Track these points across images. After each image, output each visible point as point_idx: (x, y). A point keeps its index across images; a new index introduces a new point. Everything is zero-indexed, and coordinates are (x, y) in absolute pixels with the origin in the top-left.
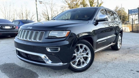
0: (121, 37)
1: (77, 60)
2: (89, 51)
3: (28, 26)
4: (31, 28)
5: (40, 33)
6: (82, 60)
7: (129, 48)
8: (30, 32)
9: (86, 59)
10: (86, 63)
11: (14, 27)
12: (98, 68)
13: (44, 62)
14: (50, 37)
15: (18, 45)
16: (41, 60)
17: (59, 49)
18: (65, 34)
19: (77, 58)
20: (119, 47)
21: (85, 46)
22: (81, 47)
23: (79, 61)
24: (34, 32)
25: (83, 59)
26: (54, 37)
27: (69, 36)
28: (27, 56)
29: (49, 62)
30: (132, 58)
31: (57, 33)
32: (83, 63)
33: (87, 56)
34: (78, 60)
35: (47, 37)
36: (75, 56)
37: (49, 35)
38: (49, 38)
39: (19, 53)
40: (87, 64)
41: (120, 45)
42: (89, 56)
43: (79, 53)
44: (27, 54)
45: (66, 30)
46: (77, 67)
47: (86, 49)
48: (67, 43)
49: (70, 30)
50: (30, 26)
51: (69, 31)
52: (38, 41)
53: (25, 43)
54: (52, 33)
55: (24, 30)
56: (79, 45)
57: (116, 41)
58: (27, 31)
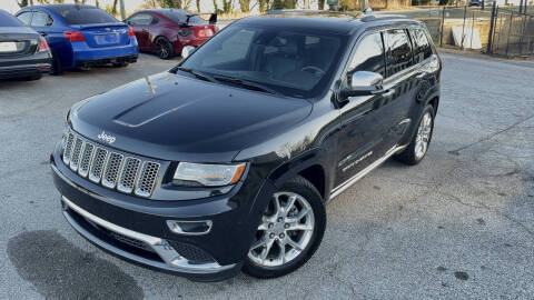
0: (433, 117)
1: (269, 244)
2: (308, 208)
4: (111, 140)
5: (143, 164)
6: (285, 240)
7: (456, 153)
9: (297, 235)
10: (298, 249)
11: (34, 42)
12: (336, 259)
14: (180, 183)
17: (209, 223)
19: (267, 236)
20: (419, 155)
21: (294, 197)
23: (276, 244)
24: (125, 159)
25: (287, 236)
26: (194, 184)
31: (201, 171)
32: (288, 248)
33: (301, 227)
34: (272, 241)
36: (262, 232)
40: (299, 253)
41: (425, 144)
42: (309, 227)
43: (274, 219)
45: (233, 162)
46: (268, 263)
47: (298, 205)
49: (247, 161)
51: (244, 164)
52: (138, 192)
54: (186, 170)
56: (277, 195)
58: (95, 147)
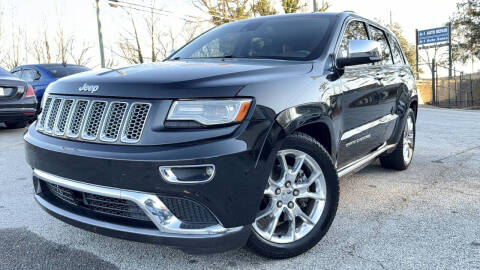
1: (277, 214)
2: (318, 176)
3: (81, 83)
4: (94, 89)
5: (130, 108)
6: (295, 211)
7: (438, 162)
8: (90, 104)
9: (307, 205)
10: (311, 223)
11: (21, 90)
12: (351, 241)
13: (151, 226)
14: (175, 125)
15: (42, 158)
16: (138, 218)
17: (212, 172)
18: (232, 111)
19: (274, 205)
20: (407, 159)
21: (303, 157)
22: (291, 161)
23: (283, 215)
24: (109, 106)
25: (296, 205)
26: (191, 125)
27: (250, 117)
28: (80, 203)
29: (172, 225)
30: (460, 196)
31: (200, 110)
32: (299, 221)
33: (311, 195)
34: (280, 211)
35: (160, 123)
36: (268, 198)
37: (169, 118)
38: (170, 127)
39: (46, 190)
40: (311, 227)
41: (411, 150)
42: (321, 194)
43: (281, 184)
44: (77, 194)
45: (236, 97)
46: (276, 240)
47: (307, 171)
48: (240, 146)
49: (253, 98)
50: (91, 83)
51: (249, 101)
52: (124, 139)
53: (70, 150)
54: (182, 109)
55: (64, 100)
56: (283, 153)
57: (397, 137)
58: (75, 101)
